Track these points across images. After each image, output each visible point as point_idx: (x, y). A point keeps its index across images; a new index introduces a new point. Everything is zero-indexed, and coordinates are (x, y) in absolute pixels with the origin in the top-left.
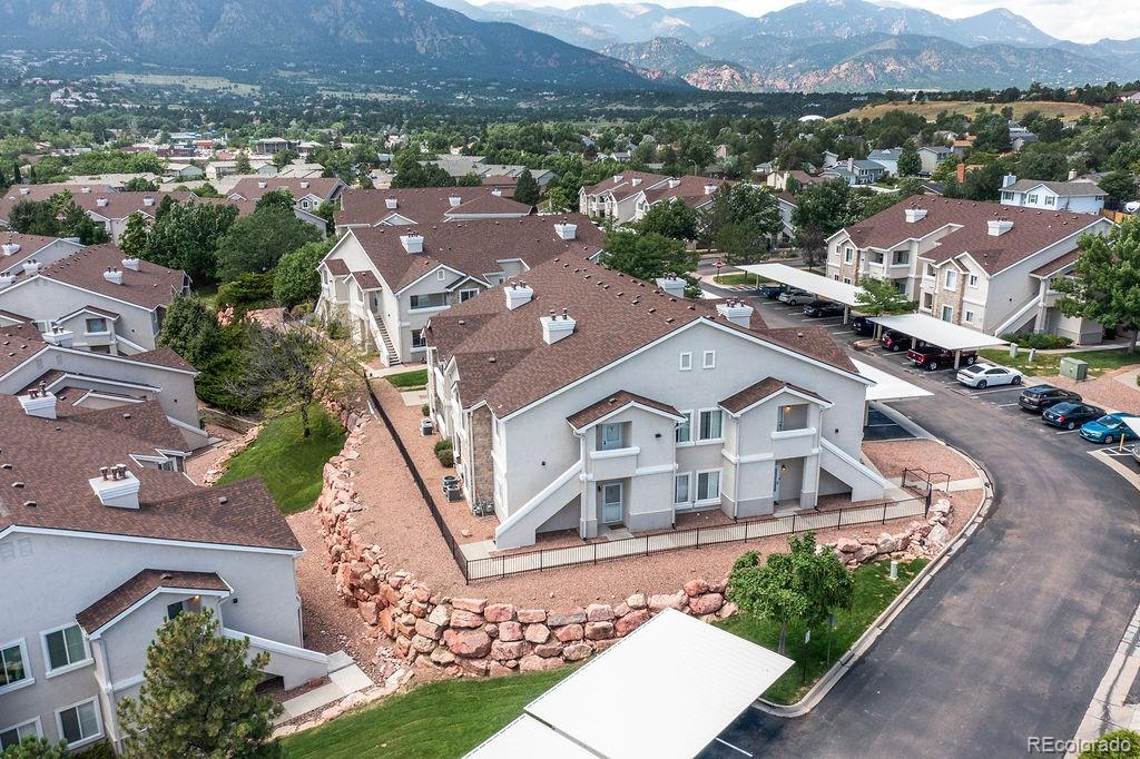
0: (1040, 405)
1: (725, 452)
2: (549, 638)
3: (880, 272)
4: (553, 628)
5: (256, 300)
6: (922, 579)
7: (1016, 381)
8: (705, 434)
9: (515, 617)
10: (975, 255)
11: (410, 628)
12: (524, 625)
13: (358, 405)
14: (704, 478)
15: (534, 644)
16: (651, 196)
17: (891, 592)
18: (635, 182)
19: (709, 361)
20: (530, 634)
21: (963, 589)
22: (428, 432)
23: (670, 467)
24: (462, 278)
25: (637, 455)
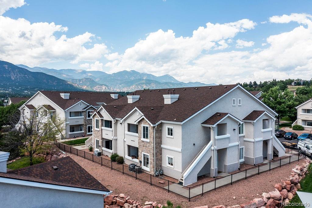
1: (245, 139)
13: (55, 152)
19: (240, 103)
22: (100, 154)
23: (237, 143)
24: (88, 106)
25: (228, 138)
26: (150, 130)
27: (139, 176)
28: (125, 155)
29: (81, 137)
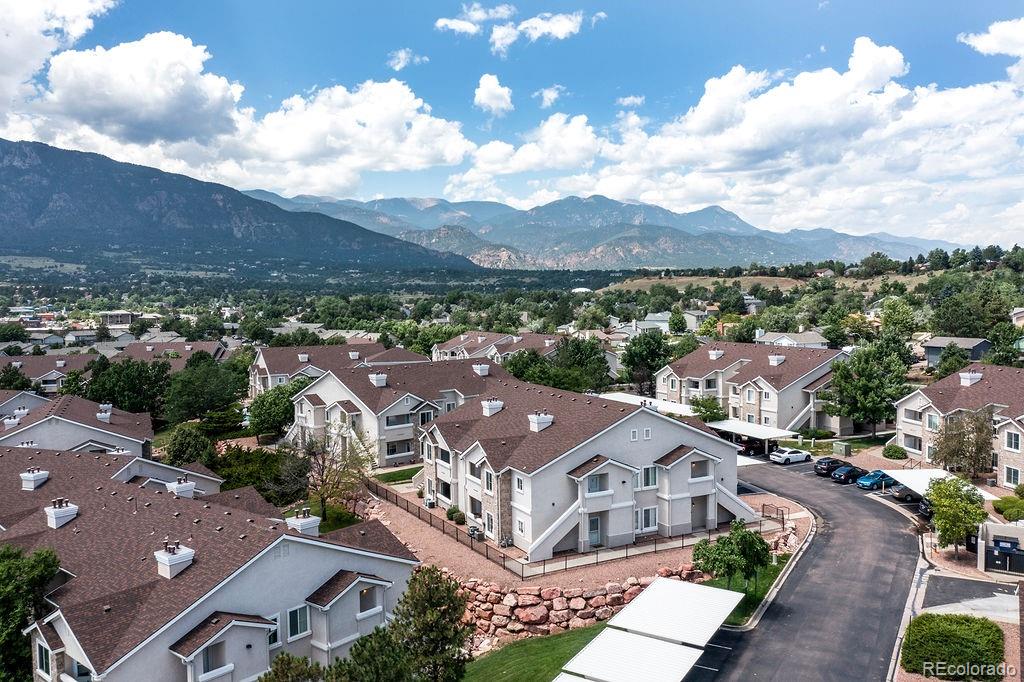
0: (828, 470)
1: (659, 494)
2: (585, 607)
3: (698, 393)
4: (587, 599)
5: (224, 432)
6: (791, 565)
7: (808, 459)
8: (647, 484)
9: (562, 595)
10: (765, 377)
11: (489, 612)
12: (569, 599)
13: (361, 496)
14: (647, 512)
15: (575, 611)
16: (501, 348)
17: (777, 571)
18: (480, 340)
19: (647, 435)
20: (573, 604)
21: (816, 566)
22: (432, 506)
23: (631, 503)
24: (422, 403)
25: (612, 495)
26: (494, 480)
27: (476, 544)
28: (466, 510)
29: (408, 464)
